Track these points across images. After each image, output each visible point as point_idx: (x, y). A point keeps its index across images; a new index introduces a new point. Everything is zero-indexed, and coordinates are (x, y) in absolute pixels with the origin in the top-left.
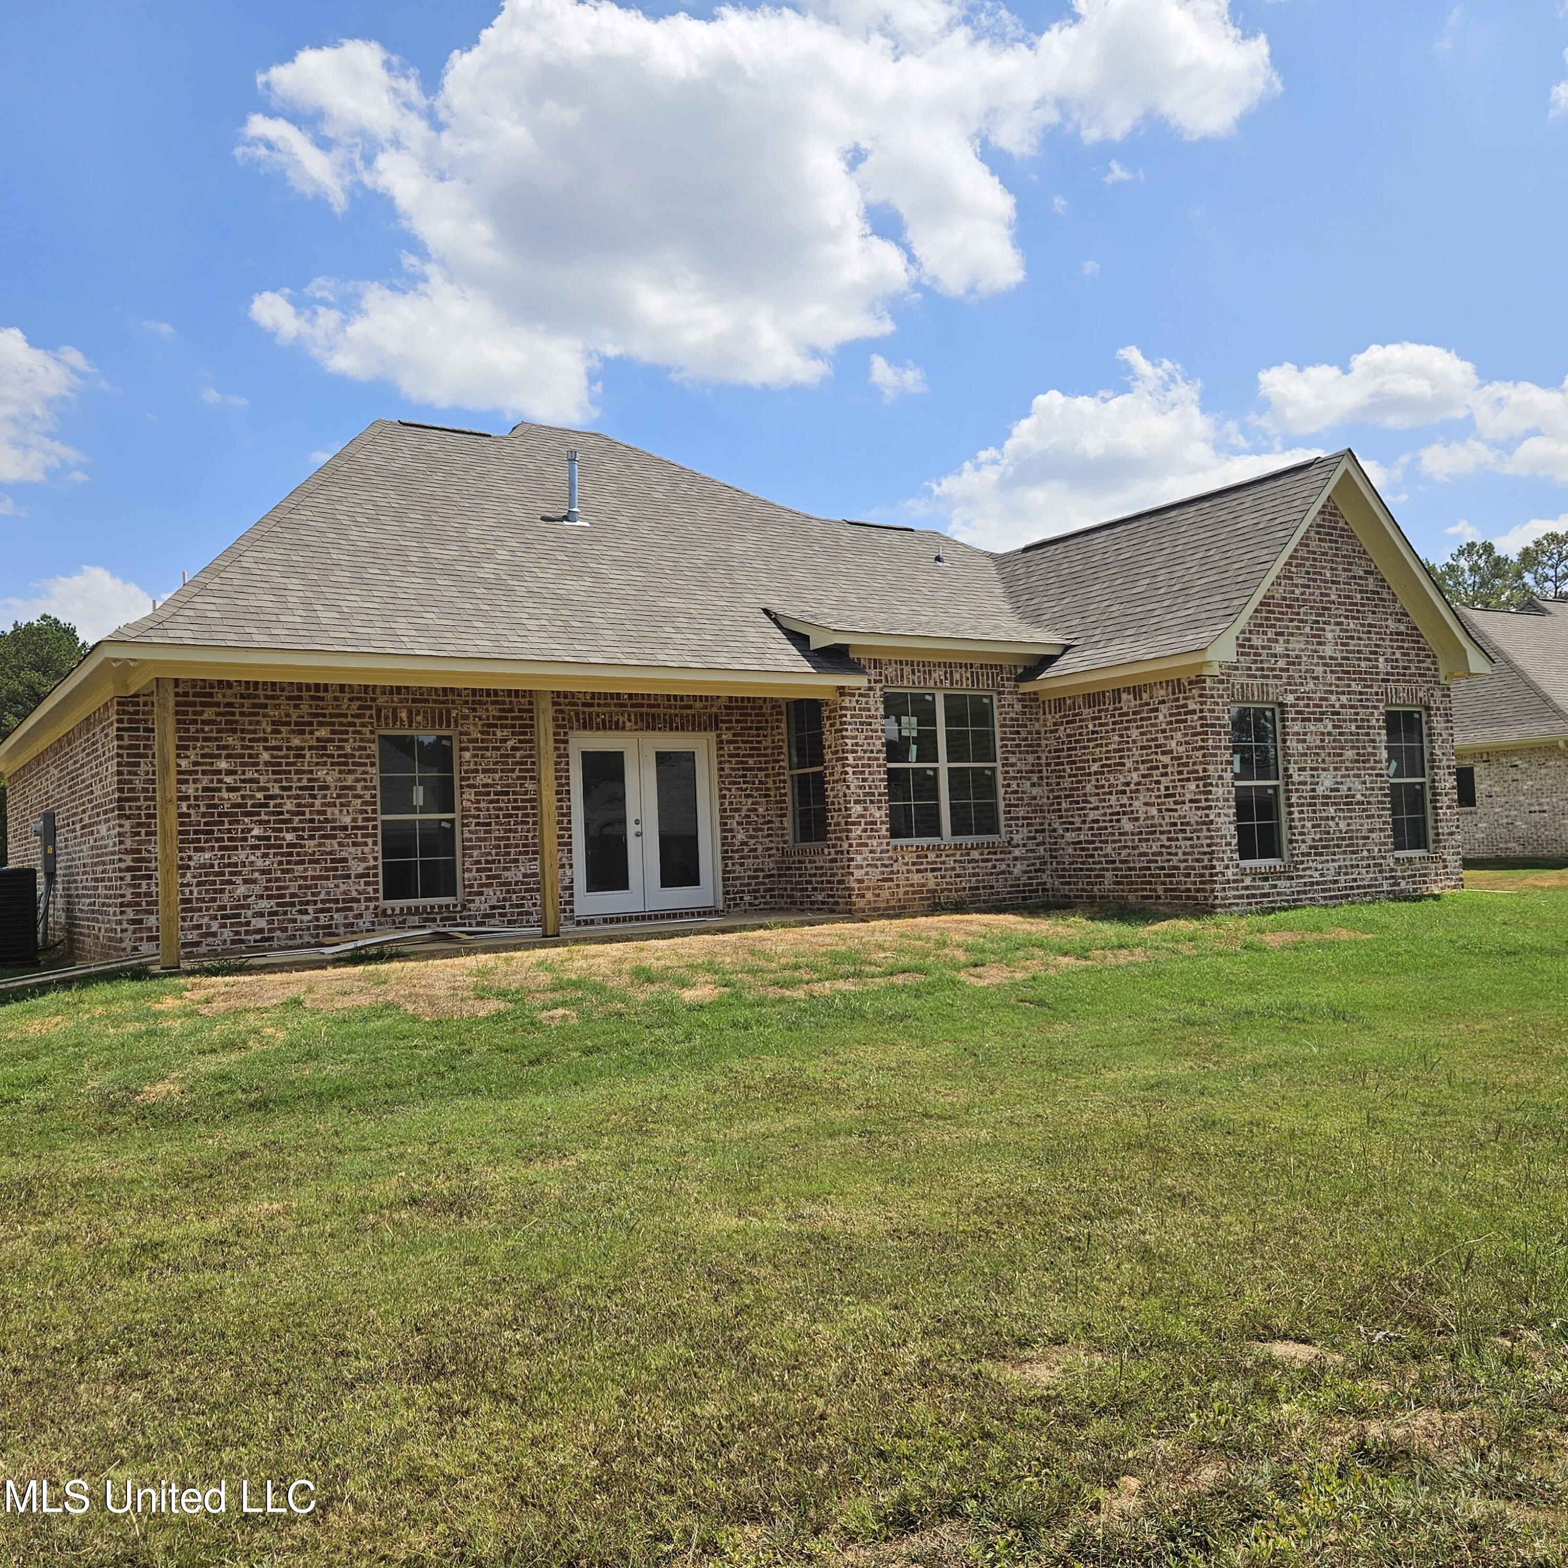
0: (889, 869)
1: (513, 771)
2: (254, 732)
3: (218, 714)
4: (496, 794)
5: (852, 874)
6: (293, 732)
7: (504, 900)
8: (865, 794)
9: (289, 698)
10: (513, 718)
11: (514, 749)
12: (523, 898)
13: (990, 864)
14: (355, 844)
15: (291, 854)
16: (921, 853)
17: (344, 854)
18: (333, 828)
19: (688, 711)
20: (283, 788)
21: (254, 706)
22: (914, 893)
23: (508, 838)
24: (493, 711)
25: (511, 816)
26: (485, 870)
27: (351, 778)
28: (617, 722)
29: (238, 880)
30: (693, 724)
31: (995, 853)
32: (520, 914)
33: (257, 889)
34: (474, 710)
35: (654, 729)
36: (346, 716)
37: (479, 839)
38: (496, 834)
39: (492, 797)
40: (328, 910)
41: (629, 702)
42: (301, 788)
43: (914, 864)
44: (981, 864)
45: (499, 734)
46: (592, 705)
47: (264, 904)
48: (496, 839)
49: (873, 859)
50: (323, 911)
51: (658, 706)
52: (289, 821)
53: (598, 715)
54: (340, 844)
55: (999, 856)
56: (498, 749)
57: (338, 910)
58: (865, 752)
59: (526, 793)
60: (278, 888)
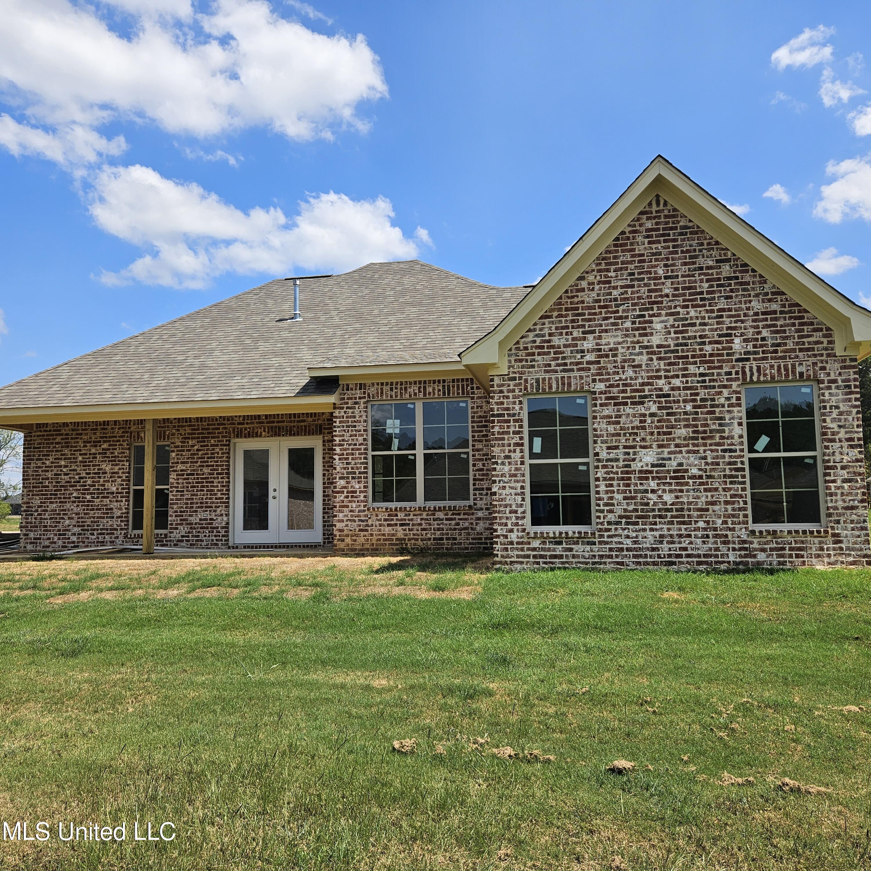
0: (365, 523)
1: (197, 462)
2: (76, 447)
3: (62, 439)
4: (187, 475)
5: (335, 526)
6: (92, 446)
7: (189, 532)
8: (348, 473)
9: (92, 430)
10: (199, 434)
11: (198, 450)
12: (199, 532)
13: (453, 522)
14: (117, 501)
15: (88, 506)
16: (392, 513)
17: (112, 506)
18: (108, 493)
19: (303, 424)
20: (87, 474)
21: (77, 434)
22: (385, 540)
23: (193, 499)
24: (188, 430)
25: (195, 487)
26: (180, 516)
27: (117, 468)
28: (257, 433)
29: (66, 517)
30: (305, 431)
31: (459, 514)
32: (197, 541)
33: (74, 522)
34: (178, 430)
35: (279, 436)
36: (116, 437)
37: (177, 499)
38: (187, 497)
39: (185, 476)
40: (103, 534)
41: (265, 421)
42: (94, 473)
43: (385, 520)
44: (445, 522)
45: (190, 443)
46: (243, 424)
47: (76, 530)
48: (187, 499)
49: (352, 516)
50: (101, 534)
51: (283, 422)
52: (89, 489)
53: (246, 429)
54: (110, 501)
55: (462, 516)
56: (189, 450)
57: (107, 534)
58: (350, 445)
59: (203, 474)
60: (82, 522)
